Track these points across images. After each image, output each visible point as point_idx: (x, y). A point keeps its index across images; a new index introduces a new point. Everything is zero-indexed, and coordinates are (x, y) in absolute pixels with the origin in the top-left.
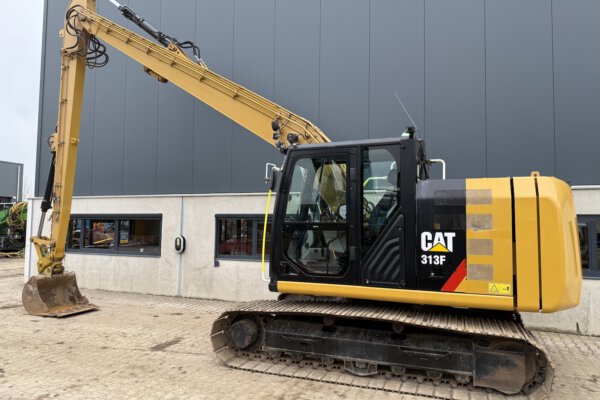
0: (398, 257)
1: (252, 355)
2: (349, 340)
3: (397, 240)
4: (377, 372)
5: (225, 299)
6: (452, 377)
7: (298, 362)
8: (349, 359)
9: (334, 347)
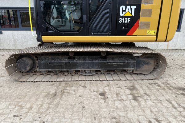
0: (108, 20)
1: (31, 74)
2: (82, 62)
3: (108, 10)
4: (95, 73)
5: (9, 48)
6: (125, 71)
7: (57, 74)
8: (83, 69)
9: (75, 65)
